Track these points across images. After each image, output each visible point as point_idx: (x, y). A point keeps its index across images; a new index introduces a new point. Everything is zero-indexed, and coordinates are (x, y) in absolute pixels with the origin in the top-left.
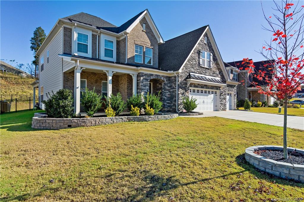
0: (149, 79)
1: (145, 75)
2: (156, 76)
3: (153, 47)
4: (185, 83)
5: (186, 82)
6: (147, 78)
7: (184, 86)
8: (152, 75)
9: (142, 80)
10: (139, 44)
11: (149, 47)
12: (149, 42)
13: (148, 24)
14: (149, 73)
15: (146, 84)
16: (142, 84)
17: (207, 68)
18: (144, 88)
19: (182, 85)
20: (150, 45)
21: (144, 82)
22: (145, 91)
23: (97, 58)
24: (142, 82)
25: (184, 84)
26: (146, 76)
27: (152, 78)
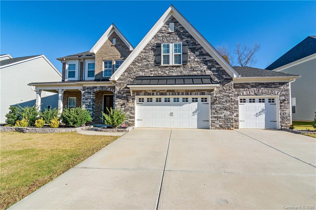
0: (91, 92)
1: (87, 88)
2: (101, 88)
3: (123, 58)
4: (126, 91)
5: (128, 90)
6: (89, 91)
7: (125, 95)
8: (96, 87)
9: (83, 94)
10: (107, 60)
11: (119, 59)
12: (119, 54)
13: (119, 37)
14: (92, 86)
15: (88, 97)
16: (84, 97)
17: (173, 67)
18: (86, 101)
19: (122, 94)
20: (120, 57)
21: (86, 96)
22: (87, 104)
23: (84, 79)
24: (84, 96)
25: (125, 93)
26: (89, 89)
27: (95, 90)
